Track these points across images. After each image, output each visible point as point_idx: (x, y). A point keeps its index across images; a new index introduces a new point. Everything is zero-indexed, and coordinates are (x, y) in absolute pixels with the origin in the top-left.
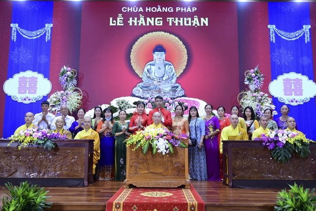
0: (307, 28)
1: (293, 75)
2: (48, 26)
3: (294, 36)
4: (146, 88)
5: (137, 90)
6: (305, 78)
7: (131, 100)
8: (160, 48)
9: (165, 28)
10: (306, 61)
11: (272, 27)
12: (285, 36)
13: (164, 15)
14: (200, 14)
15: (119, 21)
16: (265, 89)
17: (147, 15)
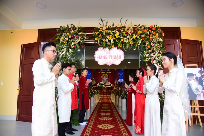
0: (123, 73)
1: (121, 79)
2: (91, 73)
3: (121, 74)
4: (103, 81)
5: (102, 81)
6: (123, 79)
7: (102, 83)
8: (105, 76)
9: (106, 73)
10: (123, 77)
11: (119, 73)
12: (120, 74)
13: (105, 72)
14: (110, 71)
15: (100, 72)
16: (118, 81)
17: (103, 72)
